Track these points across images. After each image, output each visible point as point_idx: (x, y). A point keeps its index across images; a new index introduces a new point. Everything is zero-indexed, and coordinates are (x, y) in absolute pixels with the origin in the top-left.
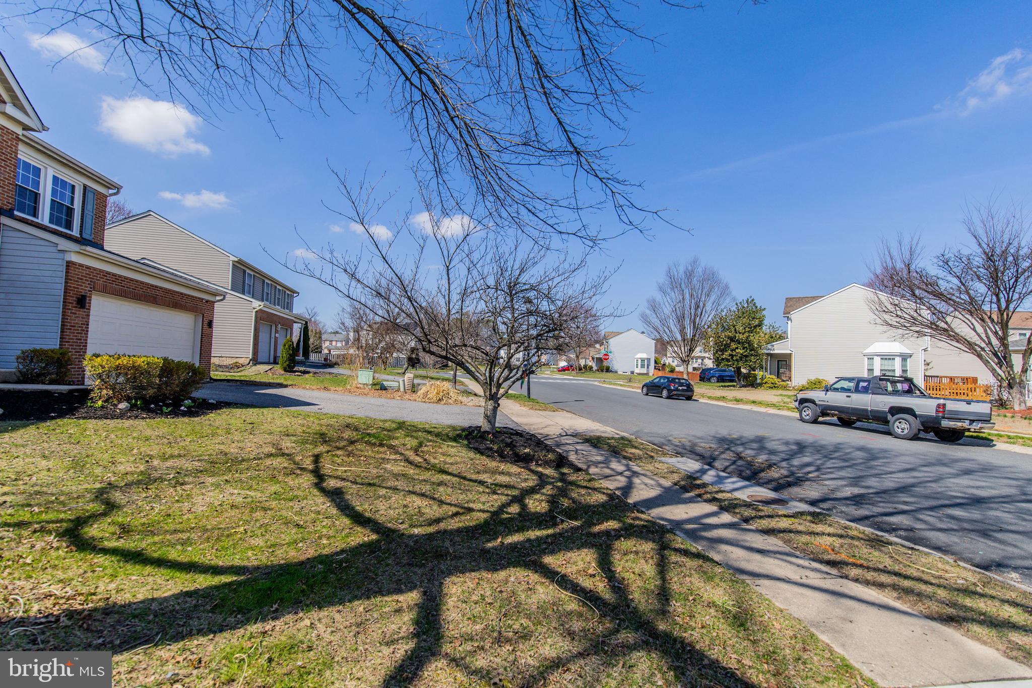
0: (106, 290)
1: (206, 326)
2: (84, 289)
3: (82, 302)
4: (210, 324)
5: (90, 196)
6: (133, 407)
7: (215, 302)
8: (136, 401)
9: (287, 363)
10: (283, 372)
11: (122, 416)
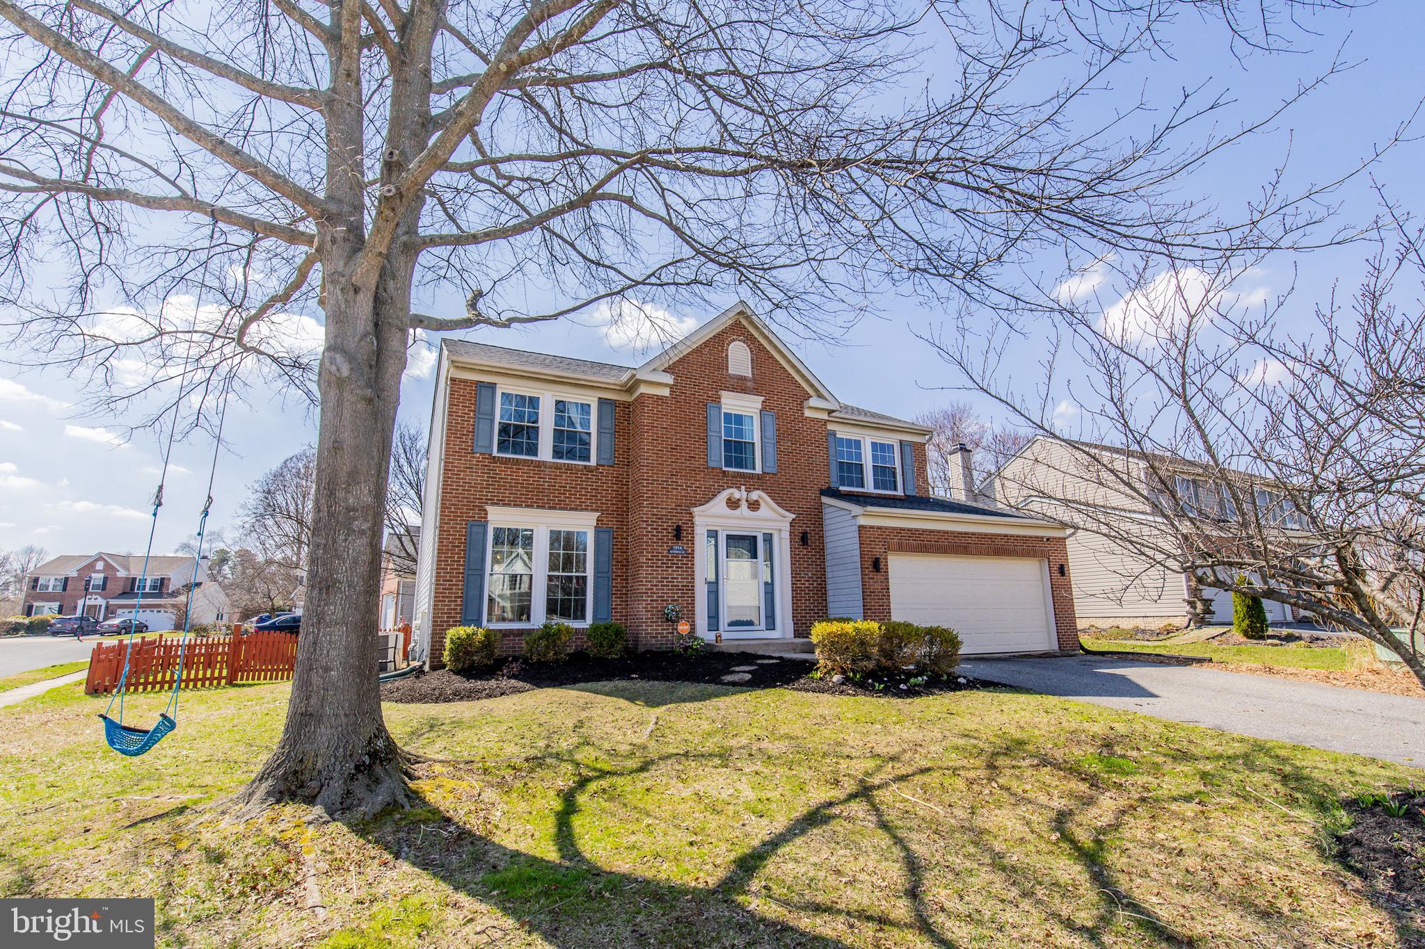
0: (901, 548)
1: (1056, 574)
2: (878, 551)
3: (877, 565)
4: (1062, 570)
5: (907, 449)
6: (847, 680)
7: (1065, 538)
8: (855, 674)
9: (1247, 622)
10: (1245, 639)
11: (832, 690)
